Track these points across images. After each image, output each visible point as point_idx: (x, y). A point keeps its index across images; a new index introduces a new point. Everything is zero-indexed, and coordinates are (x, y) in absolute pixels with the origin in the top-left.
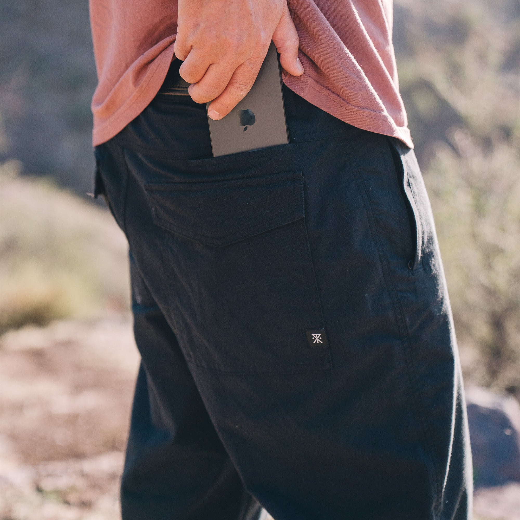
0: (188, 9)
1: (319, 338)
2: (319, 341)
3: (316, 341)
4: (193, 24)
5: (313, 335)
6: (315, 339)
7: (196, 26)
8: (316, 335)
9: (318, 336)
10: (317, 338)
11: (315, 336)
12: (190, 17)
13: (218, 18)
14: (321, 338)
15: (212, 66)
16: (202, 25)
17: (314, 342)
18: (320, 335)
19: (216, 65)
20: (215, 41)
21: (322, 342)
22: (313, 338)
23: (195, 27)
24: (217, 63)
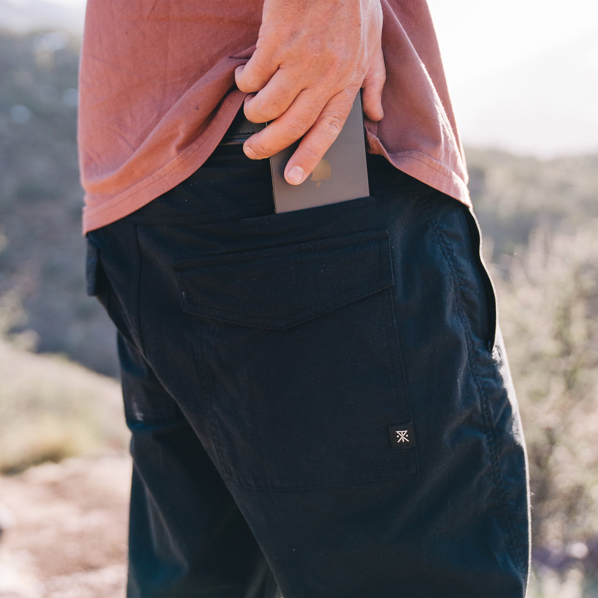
0: (283, 10)
1: (405, 436)
2: (404, 440)
3: (402, 439)
4: (288, 31)
5: (398, 432)
6: (400, 437)
7: (294, 34)
8: (402, 432)
9: (404, 433)
10: (402, 436)
11: (400, 433)
12: (285, 21)
13: (324, 24)
14: (407, 436)
15: (304, 92)
16: (304, 33)
17: (399, 442)
18: (406, 431)
19: (309, 90)
20: (318, 54)
21: (408, 441)
22: (398, 436)
23: (292, 35)
24: (311, 87)
